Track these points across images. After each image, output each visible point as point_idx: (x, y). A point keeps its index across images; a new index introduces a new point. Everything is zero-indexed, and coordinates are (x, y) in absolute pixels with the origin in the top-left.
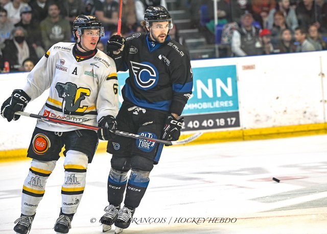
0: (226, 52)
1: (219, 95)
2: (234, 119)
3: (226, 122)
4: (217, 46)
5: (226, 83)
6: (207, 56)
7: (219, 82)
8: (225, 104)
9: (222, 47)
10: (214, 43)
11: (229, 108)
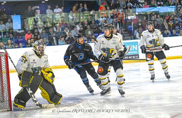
0: (135, 38)
1: (133, 50)
2: (137, 56)
3: (135, 57)
4: (133, 36)
5: (135, 46)
6: (130, 39)
7: (133, 46)
8: (135, 52)
9: (134, 36)
10: (132, 36)
11: (136, 53)
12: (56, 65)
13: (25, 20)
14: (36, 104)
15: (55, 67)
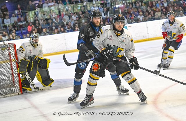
12: (57, 51)
13: (26, 14)
14: (34, 87)
15: (56, 53)
